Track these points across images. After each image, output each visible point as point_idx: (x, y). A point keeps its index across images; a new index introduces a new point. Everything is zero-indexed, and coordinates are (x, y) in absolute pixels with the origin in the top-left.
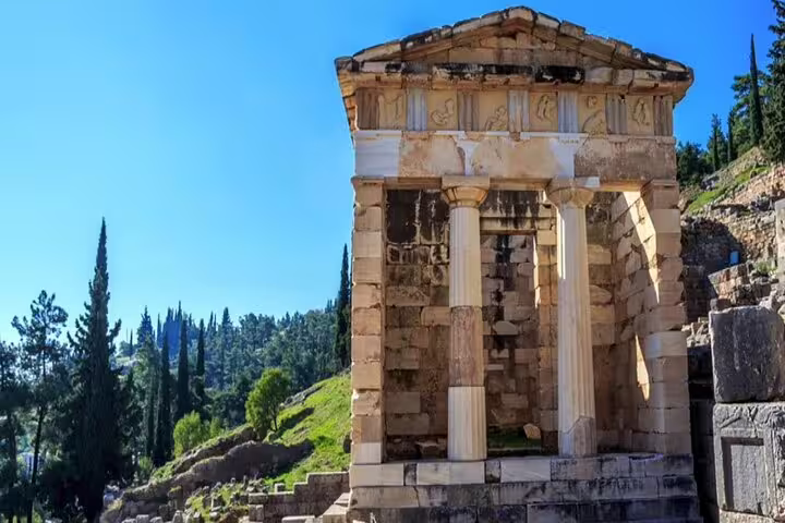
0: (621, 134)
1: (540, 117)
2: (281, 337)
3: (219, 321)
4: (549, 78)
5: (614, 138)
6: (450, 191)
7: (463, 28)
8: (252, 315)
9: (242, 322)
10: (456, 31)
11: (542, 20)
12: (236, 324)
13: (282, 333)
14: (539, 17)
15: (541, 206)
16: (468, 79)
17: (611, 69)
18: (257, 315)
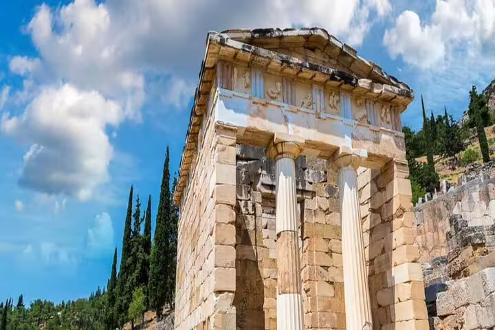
0: (375, 124)
1: (330, 105)
2: (58, 317)
3: (15, 304)
4: (339, 78)
5: (372, 127)
6: (280, 145)
7: (289, 33)
8: (39, 301)
9: (32, 306)
10: (285, 34)
11: (332, 40)
12: (27, 306)
13: (59, 313)
14: (331, 38)
15: (307, 182)
16: (292, 68)
17: (370, 81)
18: (43, 301)
